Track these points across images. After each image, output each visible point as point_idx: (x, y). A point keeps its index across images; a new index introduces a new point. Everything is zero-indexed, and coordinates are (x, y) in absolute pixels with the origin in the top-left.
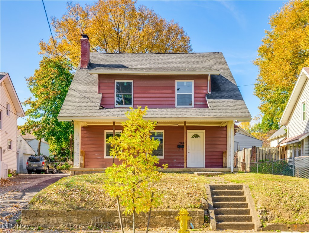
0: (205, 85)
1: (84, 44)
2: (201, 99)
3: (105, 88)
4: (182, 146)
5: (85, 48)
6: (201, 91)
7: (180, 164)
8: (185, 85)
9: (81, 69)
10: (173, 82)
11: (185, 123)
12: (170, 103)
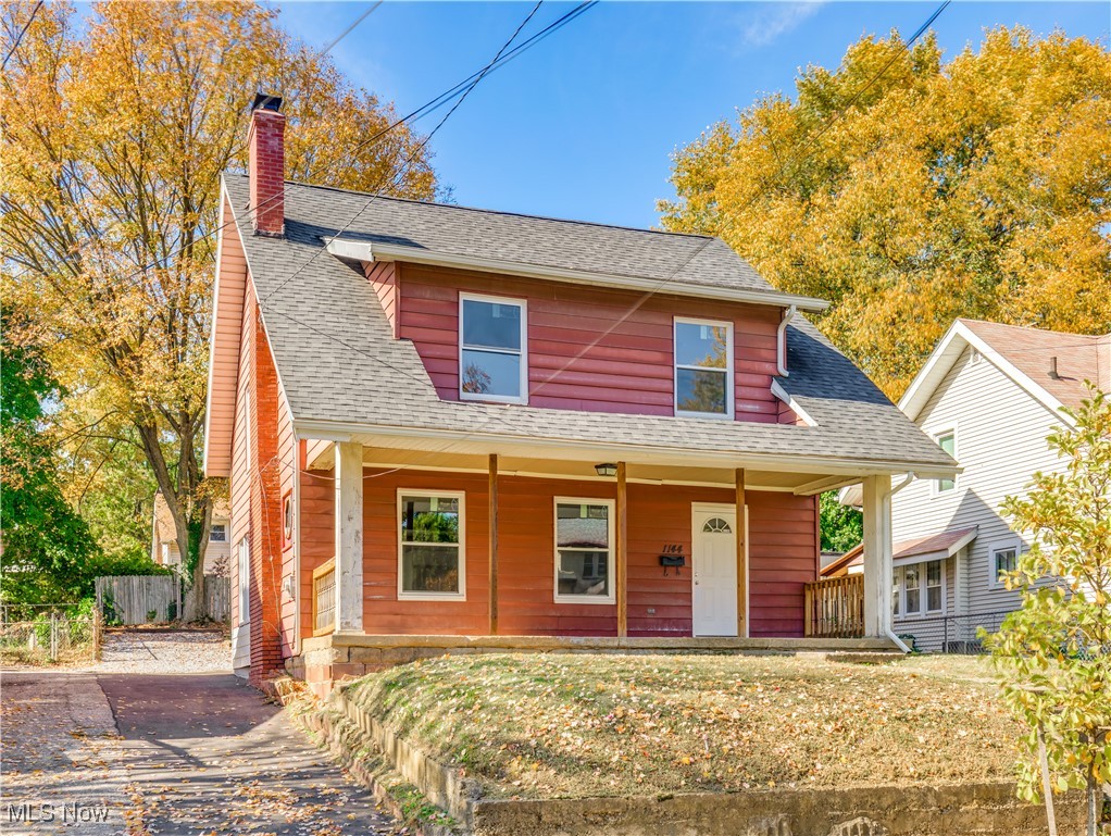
0: (769, 346)
1: (269, 134)
2: (757, 394)
3: (422, 319)
4: (675, 561)
5: (273, 152)
6: (757, 366)
7: (669, 627)
8: (704, 336)
9: (258, 234)
10: (663, 321)
11: (740, 473)
12: (654, 398)
